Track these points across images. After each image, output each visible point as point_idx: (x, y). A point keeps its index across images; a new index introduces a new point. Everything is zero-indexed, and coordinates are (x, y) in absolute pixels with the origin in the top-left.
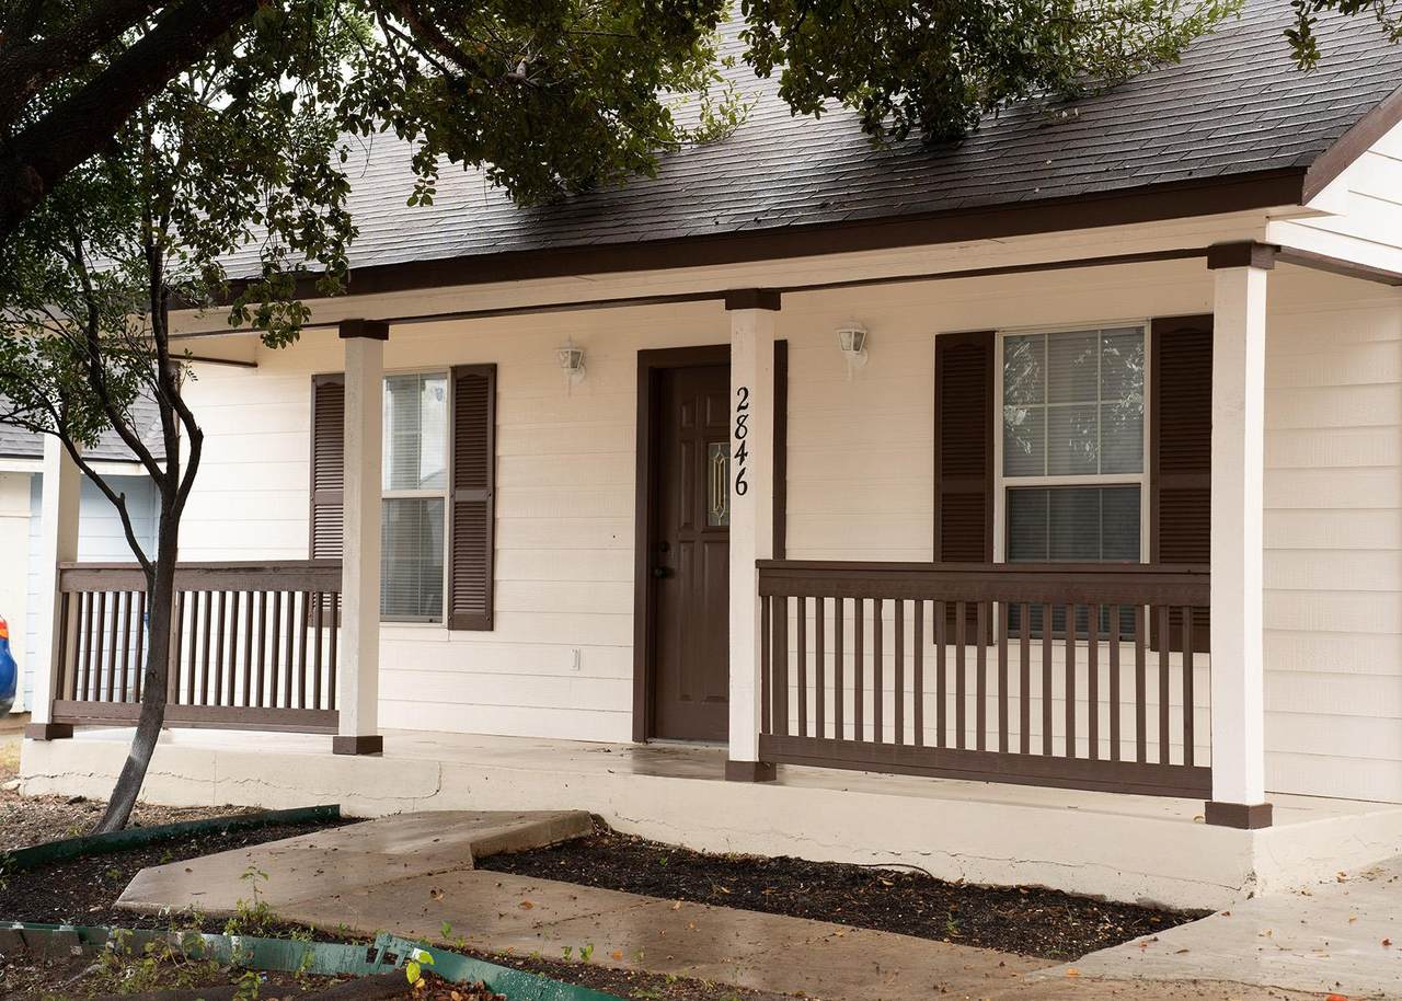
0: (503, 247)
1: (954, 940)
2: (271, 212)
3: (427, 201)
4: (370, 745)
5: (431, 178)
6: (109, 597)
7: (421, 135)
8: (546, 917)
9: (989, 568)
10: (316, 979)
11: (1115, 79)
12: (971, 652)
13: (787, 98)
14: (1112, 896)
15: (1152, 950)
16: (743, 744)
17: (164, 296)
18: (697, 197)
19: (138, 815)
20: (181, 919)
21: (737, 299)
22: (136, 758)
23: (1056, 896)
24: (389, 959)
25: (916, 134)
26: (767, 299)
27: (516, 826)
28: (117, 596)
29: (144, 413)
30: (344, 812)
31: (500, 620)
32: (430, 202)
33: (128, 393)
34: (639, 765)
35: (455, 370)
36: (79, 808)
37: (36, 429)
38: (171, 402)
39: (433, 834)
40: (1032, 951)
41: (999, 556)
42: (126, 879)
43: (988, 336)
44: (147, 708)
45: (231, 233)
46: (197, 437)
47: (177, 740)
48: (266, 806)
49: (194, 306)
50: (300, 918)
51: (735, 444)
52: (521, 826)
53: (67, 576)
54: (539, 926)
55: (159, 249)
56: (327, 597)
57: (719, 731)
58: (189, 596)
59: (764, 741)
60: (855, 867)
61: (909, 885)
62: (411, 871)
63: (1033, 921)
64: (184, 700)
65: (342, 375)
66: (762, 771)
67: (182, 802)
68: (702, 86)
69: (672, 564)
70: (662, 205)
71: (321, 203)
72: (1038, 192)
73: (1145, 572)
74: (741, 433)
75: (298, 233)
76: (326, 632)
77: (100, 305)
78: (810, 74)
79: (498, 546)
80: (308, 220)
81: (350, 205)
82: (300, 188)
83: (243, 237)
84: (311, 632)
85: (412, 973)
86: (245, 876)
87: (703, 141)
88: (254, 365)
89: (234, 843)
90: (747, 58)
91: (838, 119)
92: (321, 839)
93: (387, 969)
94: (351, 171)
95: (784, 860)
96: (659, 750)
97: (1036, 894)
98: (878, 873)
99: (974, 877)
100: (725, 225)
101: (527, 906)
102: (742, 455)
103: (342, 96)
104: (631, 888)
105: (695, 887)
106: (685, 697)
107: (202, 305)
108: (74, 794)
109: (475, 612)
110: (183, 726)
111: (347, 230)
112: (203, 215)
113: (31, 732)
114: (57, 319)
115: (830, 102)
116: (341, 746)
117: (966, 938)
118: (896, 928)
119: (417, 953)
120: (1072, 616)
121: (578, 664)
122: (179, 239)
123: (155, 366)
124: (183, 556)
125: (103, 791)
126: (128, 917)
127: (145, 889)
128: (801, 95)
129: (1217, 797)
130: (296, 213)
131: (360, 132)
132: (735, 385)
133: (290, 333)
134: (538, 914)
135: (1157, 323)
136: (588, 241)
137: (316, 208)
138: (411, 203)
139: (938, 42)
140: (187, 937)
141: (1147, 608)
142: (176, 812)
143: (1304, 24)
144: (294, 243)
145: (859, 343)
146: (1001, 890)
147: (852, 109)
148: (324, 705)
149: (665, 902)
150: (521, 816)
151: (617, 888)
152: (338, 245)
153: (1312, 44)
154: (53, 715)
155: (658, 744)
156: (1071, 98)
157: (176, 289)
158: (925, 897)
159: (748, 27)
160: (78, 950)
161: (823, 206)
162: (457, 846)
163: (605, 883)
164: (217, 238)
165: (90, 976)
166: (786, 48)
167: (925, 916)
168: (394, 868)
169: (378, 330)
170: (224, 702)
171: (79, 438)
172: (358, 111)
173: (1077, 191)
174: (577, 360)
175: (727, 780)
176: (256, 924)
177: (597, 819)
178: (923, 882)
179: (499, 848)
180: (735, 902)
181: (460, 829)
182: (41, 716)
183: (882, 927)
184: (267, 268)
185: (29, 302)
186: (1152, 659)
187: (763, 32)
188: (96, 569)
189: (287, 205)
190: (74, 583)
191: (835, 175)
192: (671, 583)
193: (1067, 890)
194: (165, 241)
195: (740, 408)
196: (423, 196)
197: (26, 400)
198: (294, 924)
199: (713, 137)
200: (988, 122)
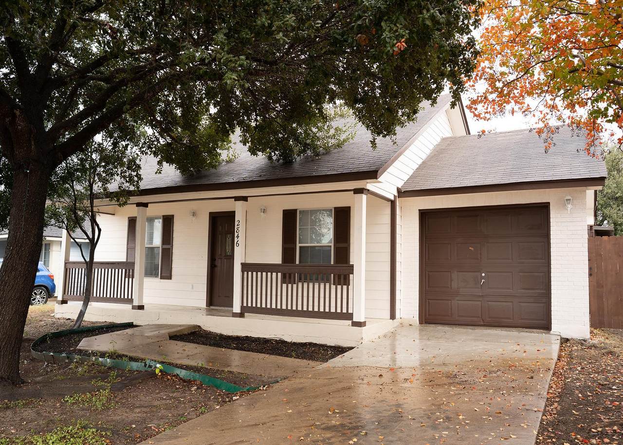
0: (178, 184)
1: (295, 358)
2: (121, 173)
3: (160, 173)
4: (141, 307)
5: (161, 167)
6: (77, 270)
7: (159, 157)
8: (190, 353)
9: (295, 265)
10: (131, 371)
11: (328, 151)
12: (290, 285)
13: (250, 152)
14: (329, 344)
15: (344, 358)
16: (237, 309)
17: (93, 196)
18: (227, 174)
19: (83, 324)
20: (94, 354)
21: (237, 199)
22: (83, 309)
23: (315, 345)
24: (150, 366)
25: (281, 161)
26: (245, 199)
27: (179, 328)
28: (79, 269)
29: (87, 224)
30: (134, 324)
31: (173, 277)
32: (161, 173)
33: (83, 219)
34: (208, 313)
35: (163, 216)
36: (69, 321)
37: (60, 228)
38: (94, 222)
39: (158, 330)
40: (314, 360)
41: (297, 262)
42: (80, 341)
43: (296, 210)
44: (85, 297)
45: (111, 179)
46: (100, 230)
47: (93, 305)
48: (115, 322)
49: (100, 198)
50: (125, 353)
51: (236, 234)
52: (180, 329)
53: (67, 264)
54: (188, 356)
55: (93, 182)
56: (131, 271)
57: (231, 305)
58: (96, 270)
59: (242, 307)
60: (265, 338)
61: (280, 343)
62: (153, 341)
63: (312, 352)
64: (95, 295)
65: (136, 217)
66: (241, 315)
67: (94, 320)
68: (228, 149)
69: (216, 264)
70: (219, 176)
71: (134, 172)
72: (314, 174)
73: (332, 266)
74: (238, 231)
75: (127, 179)
76: (130, 279)
77: (77, 198)
78: (256, 147)
79: (173, 259)
80: (130, 177)
81: (141, 172)
82: (128, 168)
83: (113, 180)
84: (127, 279)
85: (157, 371)
86: (111, 343)
87: (227, 162)
88: (114, 215)
89: (107, 332)
90: (241, 142)
91: (261, 159)
92: (129, 331)
93: (150, 369)
94: (142, 164)
95: (247, 337)
96: (212, 309)
97: (311, 344)
98: (271, 340)
99: (294, 341)
100: (235, 180)
101: (184, 350)
102: (238, 237)
103: (140, 146)
104: (210, 345)
105: (227, 345)
106: (219, 296)
107: (102, 198)
108: (68, 317)
109: (167, 275)
110: (95, 302)
111: (140, 178)
112: (104, 175)
113: (58, 302)
114: (67, 201)
115: (260, 153)
116: (134, 308)
117: (298, 357)
118: (280, 355)
119: (158, 365)
120: (314, 277)
121: (193, 288)
122: (98, 181)
123: (90, 213)
124: (95, 260)
125: (75, 317)
126: (80, 351)
127: (84, 344)
128: (253, 151)
129: (354, 320)
130: (127, 174)
131: (145, 154)
132: (236, 219)
133: (125, 203)
134: (187, 353)
135: (335, 208)
136: (200, 183)
137: (133, 173)
138: (156, 173)
139: (287, 140)
140: (96, 359)
141: (332, 275)
142: (93, 323)
143: (374, 139)
144: (127, 181)
145: (264, 211)
146: (302, 343)
147: (264, 156)
148: (130, 297)
149: (220, 349)
150: (180, 326)
151: (207, 345)
152: (138, 182)
153: (375, 144)
154: (63, 298)
155: (212, 307)
156: (318, 155)
157: (96, 194)
158: (285, 346)
159: (241, 134)
160: (67, 361)
161: (261, 176)
162: (164, 334)
163: (203, 344)
164: (107, 180)
165: (69, 369)
166: (250, 140)
167: (286, 351)
168: (149, 340)
169: (145, 205)
170: (105, 296)
171: (71, 230)
172: (144, 149)
173: (324, 174)
174: (194, 214)
175: (233, 317)
176: (114, 355)
177: (199, 326)
178: (283, 342)
179: (175, 334)
180: (237, 348)
181: (165, 329)
182: (60, 298)
183: (276, 355)
184: (119, 188)
185: (59, 196)
186: (333, 287)
187: (245, 136)
188: (74, 263)
189: (125, 172)
190: (68, 266)
191: (261, 169)
192: (216, 269)
193: (318, 343)
194: (94, 181)
195: (238, 225)
196: (159, 172)
197: (58, 221)
198: (123, 355)
199: (230, 161)
200: (298, 159)
